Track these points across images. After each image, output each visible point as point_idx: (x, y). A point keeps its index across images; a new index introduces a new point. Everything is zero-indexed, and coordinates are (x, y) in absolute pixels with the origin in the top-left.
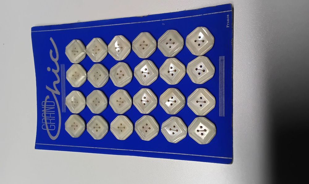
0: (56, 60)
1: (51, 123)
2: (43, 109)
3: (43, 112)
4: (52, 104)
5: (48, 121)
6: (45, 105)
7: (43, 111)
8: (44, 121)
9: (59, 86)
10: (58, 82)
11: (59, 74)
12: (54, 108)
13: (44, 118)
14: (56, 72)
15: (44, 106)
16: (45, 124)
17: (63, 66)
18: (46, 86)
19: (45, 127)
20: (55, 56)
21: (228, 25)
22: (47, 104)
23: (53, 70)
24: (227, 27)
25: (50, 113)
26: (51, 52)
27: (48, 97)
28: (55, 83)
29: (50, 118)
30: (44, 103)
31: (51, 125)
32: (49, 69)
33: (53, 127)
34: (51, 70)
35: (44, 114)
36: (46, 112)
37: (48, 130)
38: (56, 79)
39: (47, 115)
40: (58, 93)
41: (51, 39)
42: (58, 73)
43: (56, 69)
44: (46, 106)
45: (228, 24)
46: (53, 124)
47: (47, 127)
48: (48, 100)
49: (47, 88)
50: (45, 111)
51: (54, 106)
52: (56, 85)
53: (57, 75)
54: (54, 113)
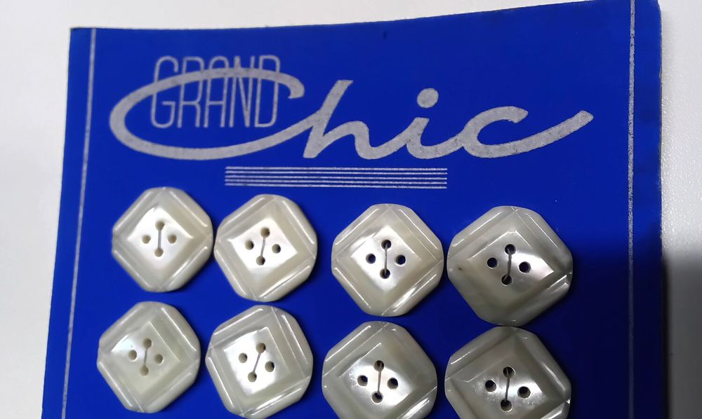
0: (468, 140)
1: (182, 103)
2: (245, 64)
3: (232, 65)
4: (265, 117)
5: (192, 89)
6: (261, 74)
7: (237, 60)
8: (193, 67)
9: (342, 152)
10: (364, 149)
11: (402, 157)
12: (247, 124)
13: (206, 67)
14: (410, 137)
15: (256, 66)
16: (180, 72)
17: (437, 181)
18: (349, 82)
19: (167, 71)
20: (490, 135)
22: (268, 85)
23: (420, 124)
25: (223, 103)
26: (514, 114)
27: (297, 90)
28: (359, 130)
29: (202, 103)
30: (269, 66)
31: (173, 104)
32: (428, 98)
33: (163, 114)
34: (423, 113)
35: (219, 65)
36: (230, 80)
37: (151, 90)
38: (375, 141)
39: (217, 83)
40: (312, 150)
41: (582, 119)
42: (404, 150)
43: (429, 138)
44: (255, 81)
46: (176, 120)
47: (168, 83)
48: (284, 90)
49: (340, 88)
50: (235, 72)
51: (257, 125)
52: (350, 140)
53: (399, 147)
54: (222, 125)
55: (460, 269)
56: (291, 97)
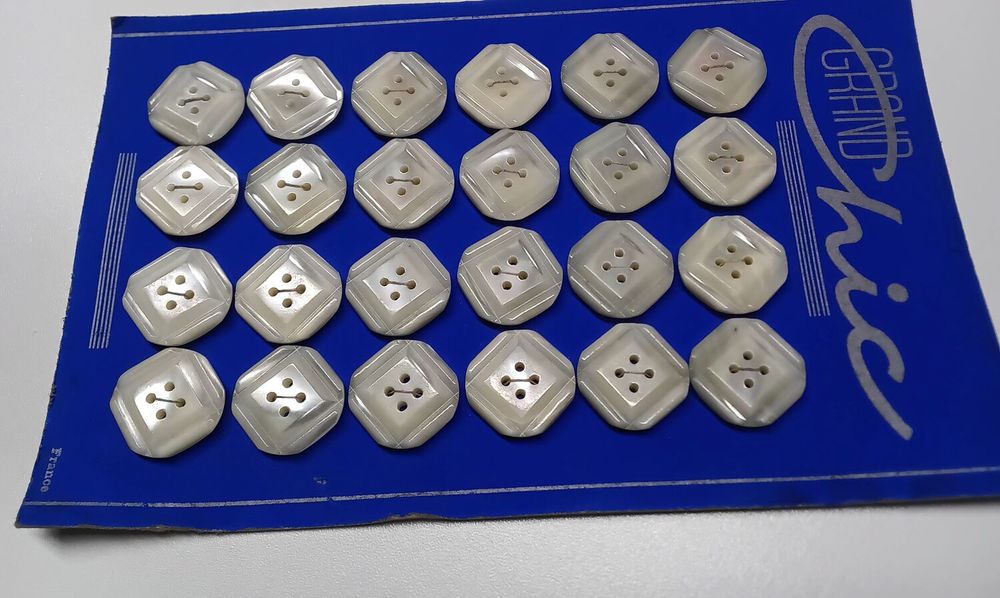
0: (861, 332)
1: (849, 75)
2: (899, 126)
3: (895, 115)
4: (849, 149)
5: (866, 82)
6: (892, 140)
7: (902, 119)
8: (887, 81)
9: (828, 221)
11: (833, 275)
12: (840, 134)
13: (888, 93)
14: (853, 280)
15: (899, 137)
16: (879, 70)
17: (816, 307)
18: (899, 221)
19: (878, 59)
20: (870, 350)
21: (54, 456)
22: (883, 148)
23: (872, 289)
24: (58, 451)
25: (857, 111)
26: (897, 370)
27: (883, 175)
28: (854, 233)
29: (852, 93)
30: (902, 148)
31: (847, 68)
32: (898, 293)
33: (834, 60)
34: (882, 289)
35: (894, 105)
36: (881, 115)
37: (856, 45)
38: (844, 249)
39: (875, 104)
40: (824, 193)
41: (904, 430)
42: (842, 276)
43: (857, 297)
44: (885, 137)
45: (55, 459)
46: (832, 72)
47: (866, 60)
48: (881, 164)
49: (893, 213)
50: (890, 120)
51: (841, 143)
52: (843, 227)
53: (843, 271)
54: (835, 112)
55: (736, 330)
56: (874, 169)
